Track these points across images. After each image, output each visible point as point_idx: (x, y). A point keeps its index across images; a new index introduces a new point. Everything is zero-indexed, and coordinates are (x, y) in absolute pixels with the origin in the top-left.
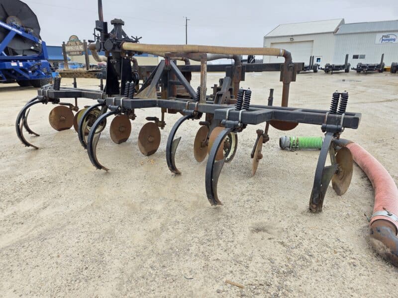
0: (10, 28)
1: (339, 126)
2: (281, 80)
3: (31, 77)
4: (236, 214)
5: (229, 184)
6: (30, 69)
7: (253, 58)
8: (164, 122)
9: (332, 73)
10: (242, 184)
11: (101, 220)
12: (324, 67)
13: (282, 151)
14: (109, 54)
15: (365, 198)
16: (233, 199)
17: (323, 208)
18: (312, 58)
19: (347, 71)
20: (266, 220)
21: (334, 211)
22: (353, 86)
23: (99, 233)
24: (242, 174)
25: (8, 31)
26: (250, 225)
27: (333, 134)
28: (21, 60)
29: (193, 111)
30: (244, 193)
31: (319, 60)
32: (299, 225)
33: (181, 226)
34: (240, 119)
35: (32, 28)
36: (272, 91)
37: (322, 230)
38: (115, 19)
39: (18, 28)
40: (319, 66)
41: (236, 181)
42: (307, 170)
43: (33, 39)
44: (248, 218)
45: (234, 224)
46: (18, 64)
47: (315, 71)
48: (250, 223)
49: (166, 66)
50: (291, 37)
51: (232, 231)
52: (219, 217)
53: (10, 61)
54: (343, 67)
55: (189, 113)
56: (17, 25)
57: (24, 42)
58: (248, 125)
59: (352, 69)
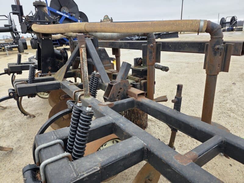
2: (204, 68)
25: (61, 16)
36: (180, 88)
39: (67, 14)
56: (66, 12)
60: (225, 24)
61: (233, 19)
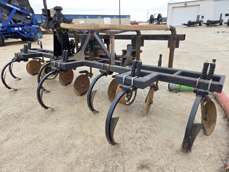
0: (13, 7)
1: (207, 91)
2: (168, 47)
3: (26, 36)
4: (129, 151)
5: (129, 122)
6: (26, 31)
7: (161, 17)
8: (92, 73)
9: (211, 26)
10: (138, 122)
11: (39, 152)
12: (206, 22)
13: (170, 92)
14: (54, 30)
15: (224, 138)
16: (129, 136)
17: (192, 147)
18: (198, 17)
19: (221, 24)
20: (150, 158)
21: (201, 151)
22: (224, 37)
23: (34, 164)
24: (140, 113)
25: (12, 9)
26: (138, 162)
27: (202, 96)
28: (21, 26)
29: (106, 71)
30: (138, 131)
31: (203, 18)
32: (173, 164)
33: (89, 160)
34: (132, 84)
35: (26, 6)
36: (161, 56)
37: (189, 169)
38: (56, 6)
39: (18, 7)
40: (203, 21)
41: (135, 119)
42: (185, 110)
43: (27, 13)
44: (137, 155)
45: (125, 161)
46: (19, 29)
47: (200, 25)
48: (137, 160)
49: (91, 37)
50: (186, 3)
51: (124, 167)
52: (118, 152)
53: (14, 27)
54: (218, 22)
55: (104, 72)
56: (17, 5)
57: (22, 15)
58: (138, 88)
59: (224, 23)
60: (153, 20)
61: (159, 16)
